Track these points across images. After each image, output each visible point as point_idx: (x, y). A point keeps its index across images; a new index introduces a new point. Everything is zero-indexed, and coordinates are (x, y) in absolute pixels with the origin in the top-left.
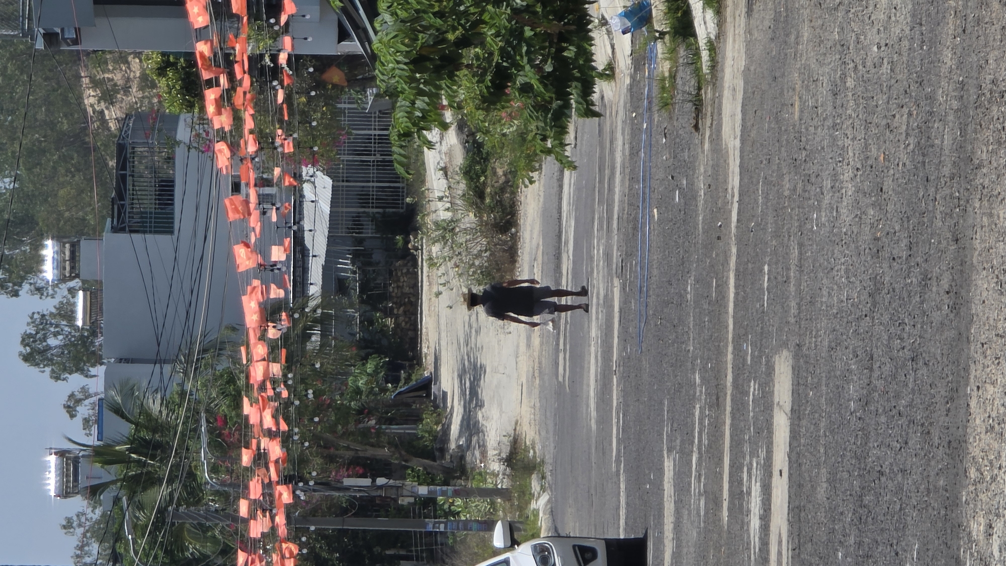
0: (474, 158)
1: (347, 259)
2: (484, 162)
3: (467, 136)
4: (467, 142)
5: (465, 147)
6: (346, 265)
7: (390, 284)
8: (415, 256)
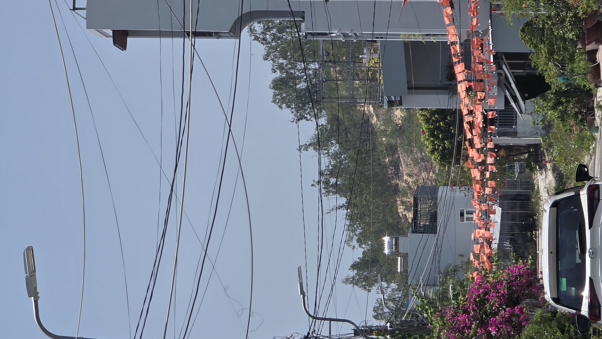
0: (559, 184)
1: (508, 242)
2: (564, 185)
3: (557, 175)
4: (557, 177)
5: (556, 179)
6: (507, 244)
8: (535, 241)
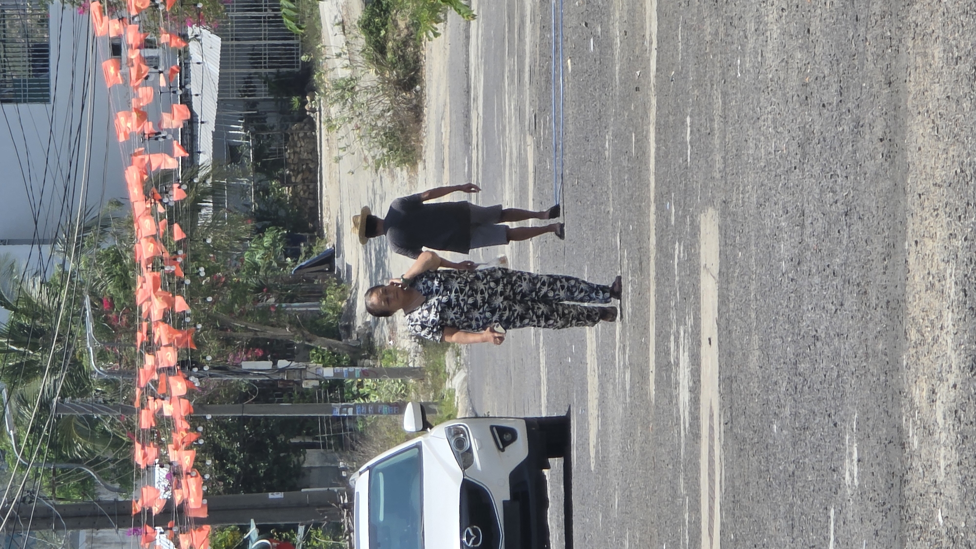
0: (373, 10)
1: (239, 124)
2: (385, 14)
6: (238, 130)
7: (286, 150)
8: (312, 118)
